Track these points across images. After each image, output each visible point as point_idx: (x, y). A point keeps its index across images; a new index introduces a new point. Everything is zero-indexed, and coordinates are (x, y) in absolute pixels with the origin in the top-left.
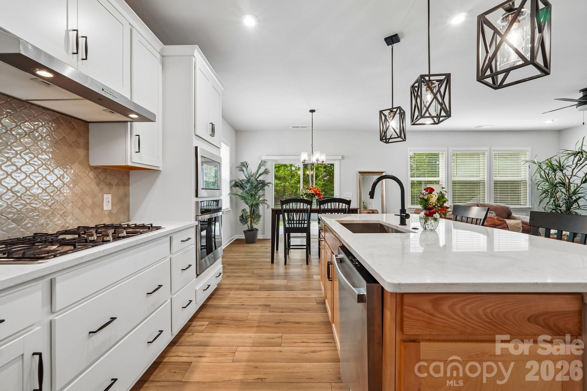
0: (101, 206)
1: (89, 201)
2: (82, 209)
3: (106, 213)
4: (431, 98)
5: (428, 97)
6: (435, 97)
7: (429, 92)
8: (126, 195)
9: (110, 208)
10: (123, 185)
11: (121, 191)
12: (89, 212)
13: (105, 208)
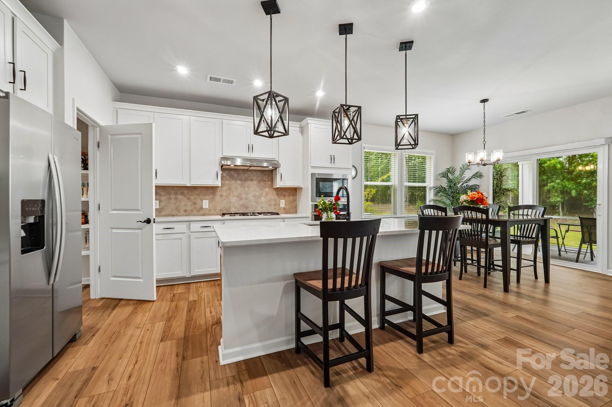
0: (279, 205)
1: (273, 203)
2: (270, 205)
3: (282, 208)
4: (348, 124)
5: (346, 123)
6: (351, 123)
7: (346, 118)
8: (295, 200)
9: (284, 206)
10: (293, 196)
11: (291, 198)
12: (273, 207)
13: (281, 206)
